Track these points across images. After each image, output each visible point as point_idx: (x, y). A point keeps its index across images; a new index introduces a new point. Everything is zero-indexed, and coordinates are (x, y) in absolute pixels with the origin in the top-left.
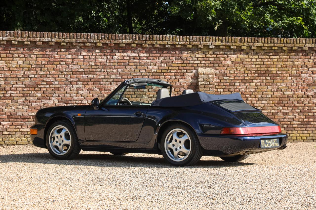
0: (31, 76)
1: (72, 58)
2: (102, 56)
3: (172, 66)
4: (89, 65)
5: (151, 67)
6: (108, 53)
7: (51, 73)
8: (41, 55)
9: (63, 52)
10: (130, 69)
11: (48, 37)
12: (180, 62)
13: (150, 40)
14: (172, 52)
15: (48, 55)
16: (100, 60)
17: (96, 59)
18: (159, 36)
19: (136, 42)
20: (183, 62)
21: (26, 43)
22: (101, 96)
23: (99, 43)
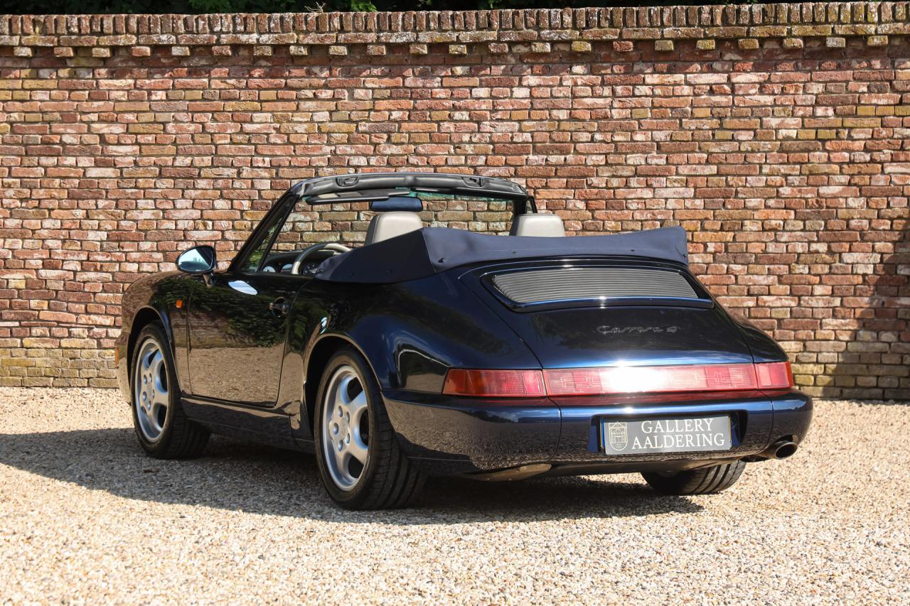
0: (355, 161)
1: (492, 97)
2: (594, 85)
3: (855, 115)
4: (551, 119)
5: (774, 122)
6: (618, 74)
7: (420, 149)
8: (386, 88)
9: (461, 76)
10: (697, 129)
11: (404, 29)
12: (888, 98)
13: (764, 24)
14: (855, 64)
15: (411, 88)
16: (589, 101)
17: (574, 97)
18: (801, 7)
19: (714, 32)
20: (901, 99)
21: (334, 50)
22: (592, 228)
23: (579, 40)
